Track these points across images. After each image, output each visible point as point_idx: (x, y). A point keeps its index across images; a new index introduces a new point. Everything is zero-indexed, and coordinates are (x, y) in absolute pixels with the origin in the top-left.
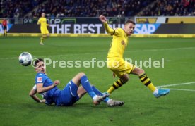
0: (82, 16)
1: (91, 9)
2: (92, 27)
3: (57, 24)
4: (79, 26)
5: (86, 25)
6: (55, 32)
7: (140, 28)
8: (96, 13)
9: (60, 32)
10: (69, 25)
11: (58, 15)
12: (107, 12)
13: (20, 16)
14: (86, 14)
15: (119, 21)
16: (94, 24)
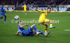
0: (41, 5)
1: (44, 2)
2: (44, 9)
3: (31, 7)
4: (39, 8)
5: (42, 8)
6: (31, 10)
7: (61, 9)
8: (45, 4)
9: (33, 10)
10: (36, 8)
11: (32, 4)
12: (49, 3)
13: (18, 5)
14: (42, 4)
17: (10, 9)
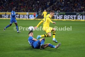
0: (68, 12)
1: (72, 9)
2: (72, 17)
3: (57, 15)
4: (66, 16)
5: (69, 16)
6: (56, 18)
8: (74, 10)
9: (58, 19)
10: (62, 16)
11: (57, 11)
12: (78, 10)
13: (41, 12)
14: (70, 11)
15: (84, 14)
16: (73, 15)
17: (31, 17)
